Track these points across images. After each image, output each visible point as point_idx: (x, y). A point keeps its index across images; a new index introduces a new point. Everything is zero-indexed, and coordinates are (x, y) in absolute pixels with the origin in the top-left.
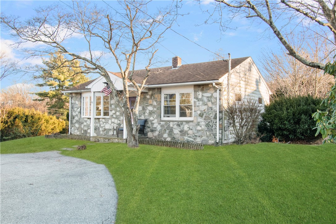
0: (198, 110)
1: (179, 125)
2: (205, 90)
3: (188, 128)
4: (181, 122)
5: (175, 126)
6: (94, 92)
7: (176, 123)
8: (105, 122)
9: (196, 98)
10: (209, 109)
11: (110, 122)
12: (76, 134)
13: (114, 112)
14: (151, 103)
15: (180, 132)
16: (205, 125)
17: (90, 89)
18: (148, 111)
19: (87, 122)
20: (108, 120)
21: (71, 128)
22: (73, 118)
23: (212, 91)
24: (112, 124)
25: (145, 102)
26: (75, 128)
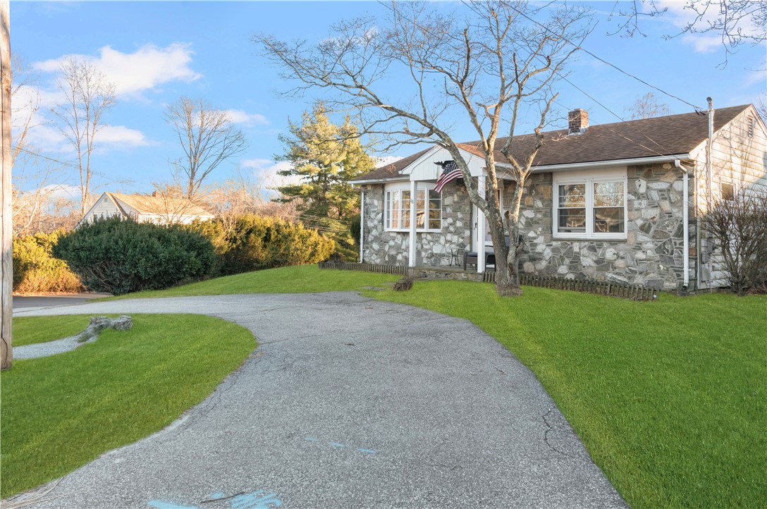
0: (638, 218)
1: (592, 249)
2: (654, 176)
3: (614, 254)
4: (599, 243)
5: (585, 251)
6: (416, 182)
7: (586, 243)
8: (432, 241)
9: (632, 191)
10: (665, 217)
11: (442, 240)
12: (373, 263)
13: (450, 220)
14: (531, 203)
15: (596, 262)
16: (656, 249)
17: (408, 175)
18: (523, 220)
19: (396, 240)
20: (439, 237)
21: (364, 251)
22: (368, 231)
23: (671, 177)
24: (447, 245)
26: (372, 251)
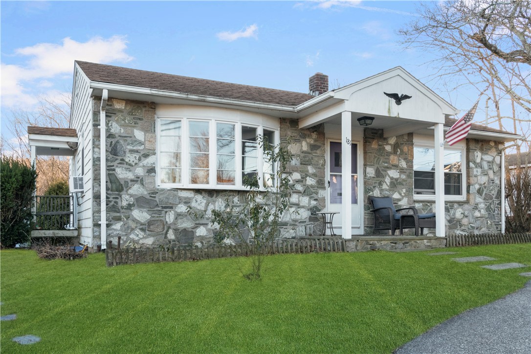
0: (476, 182)
1: (447, 210)
2: (485, 150)
4: (451, 204)
9: (473, 161)
10: (491, 183)
13: (296, 175)
14: (396, 163)
15: (449, 221)
16: (486, 209)
18: (388, 180)
23: (494, 153)
24: (292, 210)
25: (382, 159)
